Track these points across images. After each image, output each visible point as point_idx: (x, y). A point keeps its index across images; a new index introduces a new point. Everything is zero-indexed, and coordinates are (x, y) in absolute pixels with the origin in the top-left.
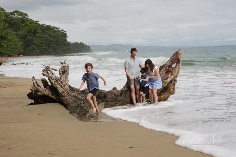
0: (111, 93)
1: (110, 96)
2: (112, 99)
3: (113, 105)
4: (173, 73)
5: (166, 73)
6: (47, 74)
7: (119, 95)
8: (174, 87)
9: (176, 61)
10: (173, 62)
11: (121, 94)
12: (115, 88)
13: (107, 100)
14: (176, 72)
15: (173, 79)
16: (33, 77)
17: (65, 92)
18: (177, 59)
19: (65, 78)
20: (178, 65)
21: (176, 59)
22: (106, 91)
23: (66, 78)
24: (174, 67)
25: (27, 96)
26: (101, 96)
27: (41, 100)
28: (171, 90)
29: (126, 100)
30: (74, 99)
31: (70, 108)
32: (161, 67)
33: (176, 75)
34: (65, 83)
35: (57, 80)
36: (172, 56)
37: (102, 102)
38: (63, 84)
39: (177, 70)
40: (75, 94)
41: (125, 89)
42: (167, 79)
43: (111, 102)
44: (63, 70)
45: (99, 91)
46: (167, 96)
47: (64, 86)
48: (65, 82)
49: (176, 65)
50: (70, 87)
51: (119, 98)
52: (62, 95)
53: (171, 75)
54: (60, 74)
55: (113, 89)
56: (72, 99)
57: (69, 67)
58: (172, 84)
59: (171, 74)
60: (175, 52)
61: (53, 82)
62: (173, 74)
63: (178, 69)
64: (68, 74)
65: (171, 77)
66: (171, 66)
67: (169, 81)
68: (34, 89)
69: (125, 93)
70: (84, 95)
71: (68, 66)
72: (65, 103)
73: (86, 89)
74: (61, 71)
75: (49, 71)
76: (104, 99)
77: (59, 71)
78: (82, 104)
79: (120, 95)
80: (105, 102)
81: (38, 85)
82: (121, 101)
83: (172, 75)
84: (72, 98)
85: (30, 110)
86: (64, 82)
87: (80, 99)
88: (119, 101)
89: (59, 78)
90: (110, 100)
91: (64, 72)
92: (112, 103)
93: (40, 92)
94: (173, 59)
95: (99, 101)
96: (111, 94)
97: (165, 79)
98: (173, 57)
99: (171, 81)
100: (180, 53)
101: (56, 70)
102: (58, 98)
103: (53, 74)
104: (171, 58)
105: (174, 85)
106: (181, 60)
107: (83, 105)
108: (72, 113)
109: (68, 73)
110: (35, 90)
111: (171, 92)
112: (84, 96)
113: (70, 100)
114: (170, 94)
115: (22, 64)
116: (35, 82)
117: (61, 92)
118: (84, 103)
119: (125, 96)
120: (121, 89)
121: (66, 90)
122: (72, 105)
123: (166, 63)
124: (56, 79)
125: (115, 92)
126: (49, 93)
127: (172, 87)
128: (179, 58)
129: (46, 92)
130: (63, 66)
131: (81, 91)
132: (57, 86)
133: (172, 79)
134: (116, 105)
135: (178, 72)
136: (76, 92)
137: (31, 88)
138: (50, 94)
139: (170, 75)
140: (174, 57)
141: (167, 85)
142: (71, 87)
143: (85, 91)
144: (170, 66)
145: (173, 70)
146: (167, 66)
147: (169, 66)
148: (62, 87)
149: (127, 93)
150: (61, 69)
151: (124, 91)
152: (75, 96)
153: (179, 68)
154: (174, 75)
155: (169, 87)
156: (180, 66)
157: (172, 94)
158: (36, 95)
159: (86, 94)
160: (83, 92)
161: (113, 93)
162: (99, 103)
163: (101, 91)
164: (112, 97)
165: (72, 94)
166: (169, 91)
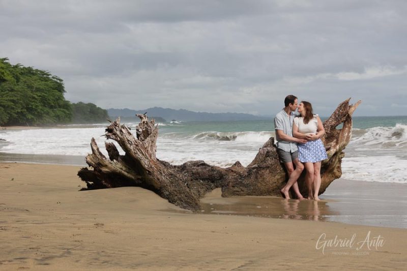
0: (232, 171)
1: (231, 177)
2: (234, 182)
3: (237, 193)
4: (340, 139)
5: (326, 138)
6: (120, 133)
7: (245, 176)
8: (339, 165)
9: (344, 119)
10: (339, 121)
11: (249, 174)
12: (238, 164)
13: (226, 183)
14: (344, 137)
15: (340, 150)
16: (93, 140)
17: (153, 166)
18: (345, 116)
19: (150, 142)
20: (347, 125)
21: (343, 116)
22: (222, 169)
23: (153, 142)
24: (340, 130)
25: (78, 175)
26: (214, 177)
27: (105, 182)
28: (335, 171)
30: (171, 180)
31: (168, 193)
33: (344, 142)
34: (151, 152)
35: (137, 146)
36: (337, 110)
37: (217, 187)
38: (148, 154)
39: (346, 134)
40: (170, 171)
41: (256, 165)
42: (329, 149)
43: (233, 187)
44: (144, 129)
45: (210, 168)
46: (327, 180)
47: (151, 156)
48: (152, 150)
49: (344, 126)
50: (158, 160)
51: (246, 182)
52: (148, 171)
53: (335, 143)
54: (138, 136)
55: (235, 164)
59: (335, 140)
60: (342, 102)
61: (132, 148)
62: (339, 142)
63: (348, 134)
65: (335, 147)
66: (335, 128)
67: (333, 154)
68: (95, 161)
69: (257, 172)
70: (185, 173)
72: (155, 185)
73: (186, 163)
74: (141, 130)
75: (123, 128)
76: (220, 182)
77: (137, 130)
79: (248, 176)
80: (222, 187)
81: (100, 154)
82: (250, 185)
83: (337, 143)
84: (168, 178)
86: (149, 149)
87: (181, 180)
88: (246, 186)
89: (141, 143)
90: (231, 184)
91: (147, 132)
92: (234, 190)
93: (106, 166)
94: (339, 116)
95: (210, 185)
96: (232, 173)
98: (339, 112)
99: (336, 154)
100: (350, 104)
102: (140, 177)
103: (131, 134)
104: (335, 113)
105: (340, 161)
106: (352, 116)
107: (188, 190)
108: (175, 202)
110: (96, 164)
111: (334, 173)
112: (186, 176)
113: (164, 181)
114: (333, 178)
116: (95, 148)
117: (146, 166)
118: (188, 187)
119: (256, 178)
120: (249, 166)
121: (154, 163)
122: (171, 189)
123: (327, 121)
124: (136, 143)
125: (237, 169)
126: (122, 169)
127: (337, 165)
128: (349, 113)
129: (117, 166)
130: (144, 122)
131: (178, 167)
132: (139, 155)
133: (338, 150)
134: (242, 192)
135: (348, 137)
136: (170, 168)
137: (88, 159)
138: (124, 171)
139: (333, 144)
140: (341, 111)
141: (330, 160)
143: (185, 167)
144: (333, 128)
145: (339, 134)
146: (328, 127)
147: (332, 126)
148: (146, 158)
149: (260, 172)
150: (141, 128)
151: (254, 168)
152: (171, 175)
153: (349, 132)
154: (341, 143)
155: (332, 165)
156: (351, 127)
157: (338, 177)
158: (96, 173)
159: (188, 172)
160: (183, 168)
161: (235, 172)
162: (212, 189)
163: (213, 169)
164: (235, 178)
165: (165, 170)
166: (331, 171)
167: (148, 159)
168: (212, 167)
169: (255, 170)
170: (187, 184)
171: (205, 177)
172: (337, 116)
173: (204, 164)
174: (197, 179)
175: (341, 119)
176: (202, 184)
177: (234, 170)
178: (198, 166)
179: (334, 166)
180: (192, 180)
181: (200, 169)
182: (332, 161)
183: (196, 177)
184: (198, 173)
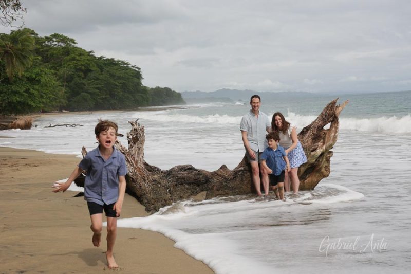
0: (218, 175)
1: (215, 181)
2: (219, 185)
4: (326, 139)
5: (313, 139)
7: (231, 179)
8: (327, 164)
9: (331, 119)
10: (326, 121)
11: (235, 177)
12: (224, 167)
13: (210, 187)
14: (330, 137)
15: (327, 150)
16: (84, 149)
17: (137, 174)
18: (332, 116)
19: (137, 149)
20: (334, 125)
21: (330, 116)
22: (208, 172)
23: (140, 149)
24: (328, 130)
26: (200, 181)
28: (323, 170)
29: (244, 187)
30: (154, 187)
31: (146, 201)
32: (305, 130)
33: (331, 143)
34: (137, 159)
36: (324, 110)
37: (203, 191)
38: (134, 161)
39: (333, 134)
40: (155, 177)
41: (242, 168)
42: (315, 150)
43: (217, 190)
44: (134, 136)
45: (197, 172)
46: (315, 180)
47: (137, 163)
48: (138, 157)
49: (331, 126)
50: (146, 164)
51: (231, 185)
52: (132, 179)
53: (322, 144)
54: (129, 142)
55: (221, 168)
56: (149, 185)
57: (144, 130)
58: (324, 159)
59: (322, 141)
60: (330, 102)
62: (326, 142)
63: (335, 134)
64: (143, 143)
65: (321, 147)
66: (322, 128)
67: (319, 155)
69: (243, 175)
70: (170, 178)
71: (142, 129)
72: (137, 192)
73: (173, 168)
74: (131, 137)
76: (206, 186)
77: (128, 137)
78: (166, 194)
79: (233, 179)
80: (207, 190)
82: (235, 188)
83: (324, 143)
84: (151, 185)
85: (77, 205)
86: (136, 156)
87: (163, 186)
88: (230, 189)
89: (128, 150)
90: (215, 188)
91: (136, 138)
92: (219, 193)
94: (326, 116)
95: (196, 189)
97: (312, 151)
98: (326, 112)
99: (322, 154)
100: (337, 104)
101: (123, 136)
103: (118, 143)
104: (322, 114)
105: (328, 160)
106: (339, 116)
108: (150, 211)
109: (143, 140)
111: (322, 173)
112: (170, 181)
113: (146, 188)
114: (321, 178)
115: (65, 125)
117: (130, 174)
118: (170, 194)
119: (242, 180)
120: (235, 169)
121: (139, 170)
122: (150, 196)
123: (314, 122)
124: (123, 151)
125: (224, 173)
127: (325, 165)
128: (336, 113)
130: (134, 129)
131: (165, 173)
133: (324, 150)
134: (227, 195)
135: (335, 138)
136: (157, 173)
139: (320, 144)
140: (328, 111)
141: (316, 160)
142: (148, 165)
143: (171, 172)
144: (320, 128)
145: (325, 134)
146: (315, 128)
147: (318, 127)
148: (132, 165)
149: (245, 174)
150: (131, 135)
151: (240, 171)
152: (155, 181)
153: (336, 132)
154: (328, 144)
156: (338, 127)
157: (325, 176)
159: (173, 177)
160: (169, 173)
161: (220, 176)
162: (197, 193)
163: (200, 172)
164: (219, 182)
165: (150, 176)
166: (319, 171)
167: (133, 166)
168: (199, 171)
169: (241, 172)
170: (169, 190)
171: (190, 182)
172: (324, 117)
173: (191, 169)
174: (182, 184)
175: (328, 119)
176: (187, 189)
177: (219, 173)
178: (185, 170)
179: (320, 166)
180: (176, 185)
181: (185, 174)
182: (319, 162)
183: (181, 182)
184: (183, 178)
